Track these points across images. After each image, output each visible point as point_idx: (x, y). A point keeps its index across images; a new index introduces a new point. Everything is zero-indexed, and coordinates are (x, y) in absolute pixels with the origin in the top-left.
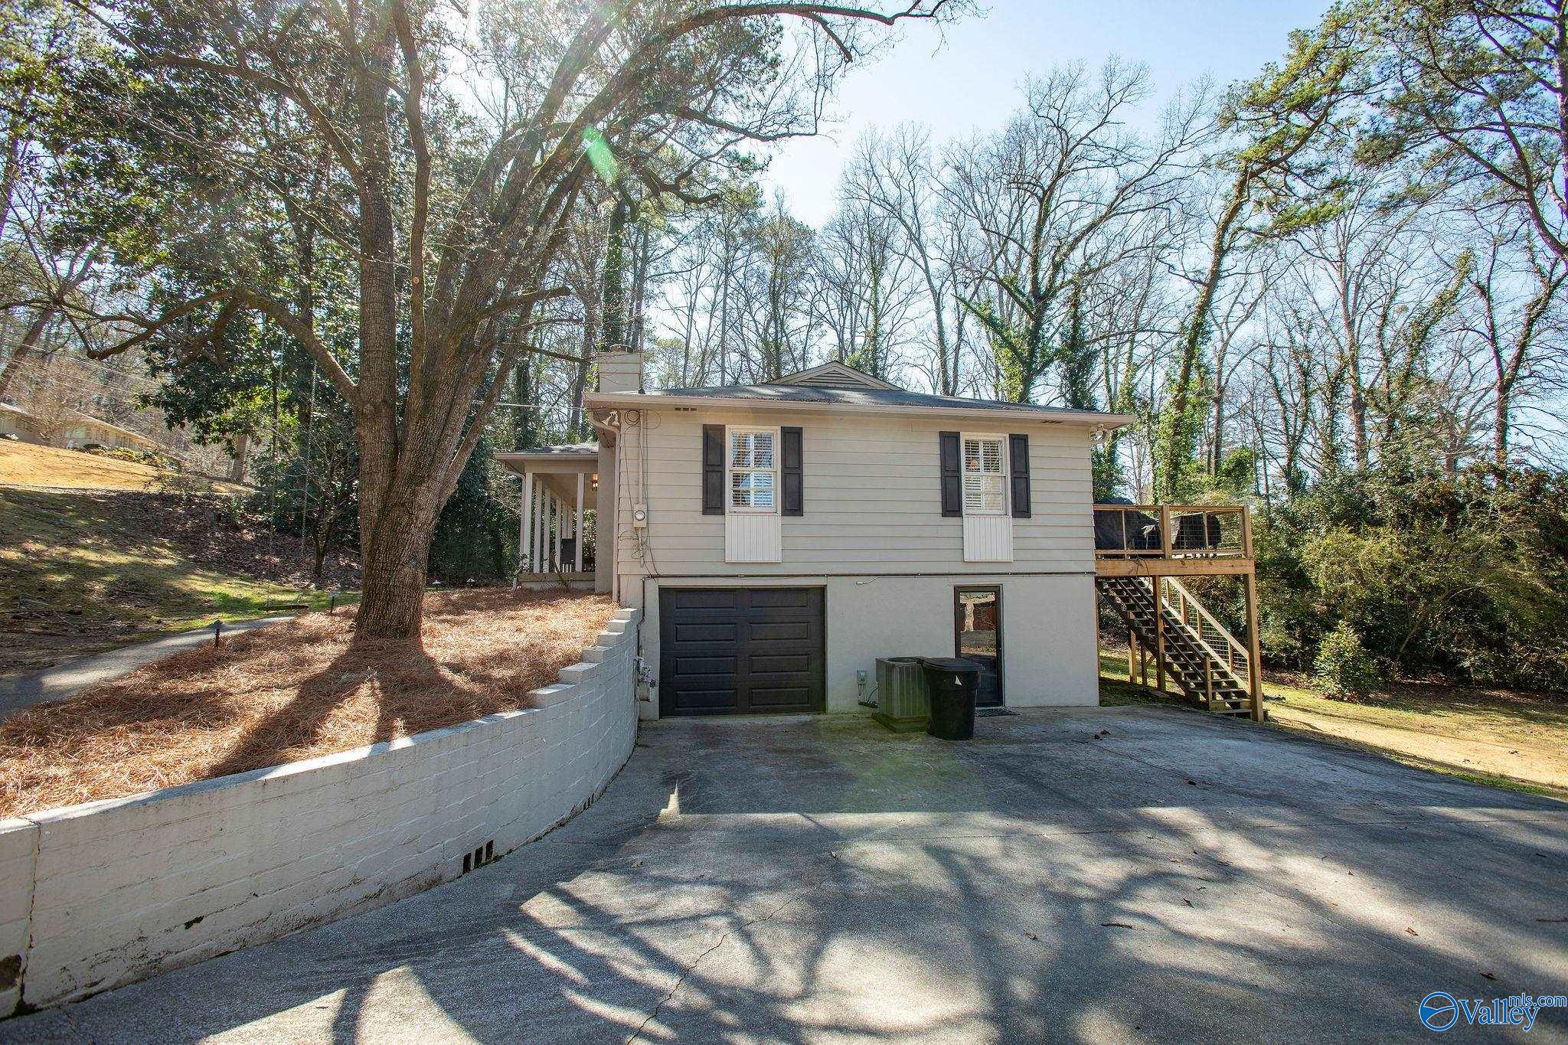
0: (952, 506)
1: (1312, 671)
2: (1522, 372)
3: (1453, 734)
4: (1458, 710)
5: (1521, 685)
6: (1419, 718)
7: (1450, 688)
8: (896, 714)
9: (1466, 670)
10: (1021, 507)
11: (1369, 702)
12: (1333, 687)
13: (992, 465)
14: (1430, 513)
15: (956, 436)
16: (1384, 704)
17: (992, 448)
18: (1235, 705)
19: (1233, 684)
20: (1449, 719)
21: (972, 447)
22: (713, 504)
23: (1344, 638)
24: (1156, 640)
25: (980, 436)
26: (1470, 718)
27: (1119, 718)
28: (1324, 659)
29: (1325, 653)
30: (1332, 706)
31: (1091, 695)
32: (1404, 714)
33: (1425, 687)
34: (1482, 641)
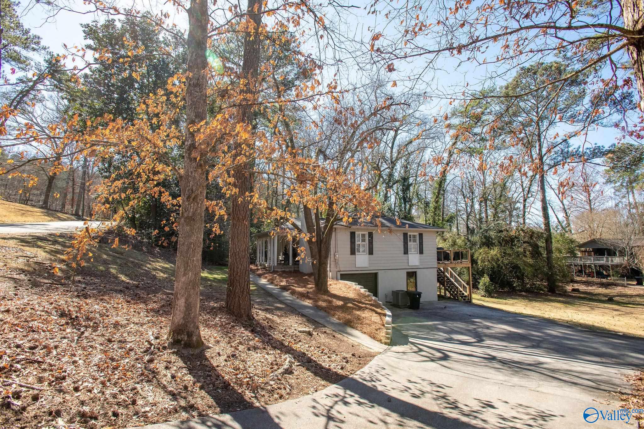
0: (406, 252)
1: (478, 289)
2: (529, 195)
3: (513, 305)
4: (513, 299)
5: (528, 291)
6: (504, 301)
7: (510, 292)
8: (400, 304)
9: (515, 287)
10: (421, 252)
11: (492, 297)
12: (483, 293)
13: (414, 241)
14: (507, 242)
15: (407, 234)
16: (495, 298)
17: (414, 236)
18: (464, 300)
19: (463, 294)
20: (511, 301)
21: (410, 236)
22: (353, 252)
23: (485, 279)
24: (444, 282)
25: (412, 234)
26: (516, 301)
27: (442, 304)
28: (480, 286)
29: (481, 284)
30: (483, 298)
31: (436, 298)
32: (501, 300)
33: (505, 292)
34: (518, 278)
